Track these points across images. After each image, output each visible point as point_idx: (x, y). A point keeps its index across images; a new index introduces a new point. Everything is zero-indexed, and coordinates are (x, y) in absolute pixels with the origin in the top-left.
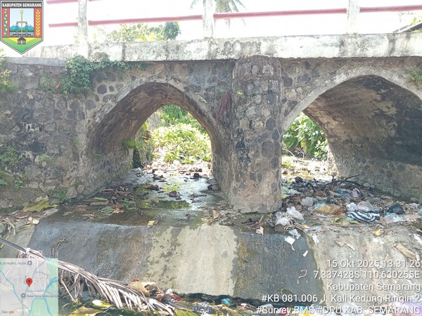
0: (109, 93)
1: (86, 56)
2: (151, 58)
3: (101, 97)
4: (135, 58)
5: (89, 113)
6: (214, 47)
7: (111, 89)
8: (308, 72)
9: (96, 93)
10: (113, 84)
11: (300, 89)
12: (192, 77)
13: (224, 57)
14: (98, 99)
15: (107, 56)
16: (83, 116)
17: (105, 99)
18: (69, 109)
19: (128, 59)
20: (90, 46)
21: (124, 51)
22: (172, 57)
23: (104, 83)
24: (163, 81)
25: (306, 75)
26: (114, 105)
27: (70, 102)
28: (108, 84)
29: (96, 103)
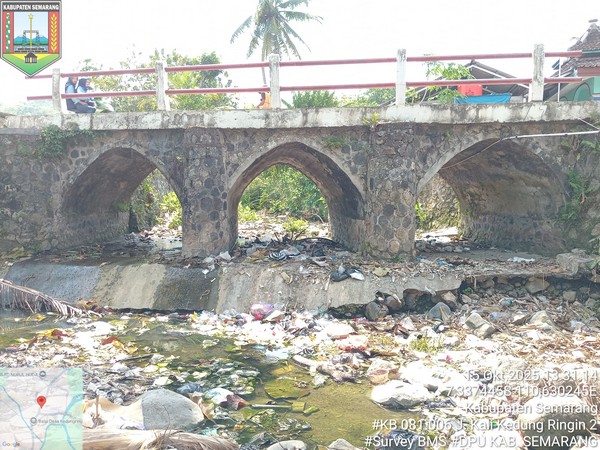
0: (81, 157)
1: (59, 126)
2: (115, 127)
3: (74, 160)
4: (101, 127)
5: (63, 175)
6: (166, 118)
7: (83, 153)
8: (247, 139)
9: (69, 157)
10: (85, 149)
11: (240, 154)
12: (152, 143)
13: (175, 127)
14: (71, 163)
15: (77, 125)
16: (58, 178)
17: (77, 163)
18: (44, 171)
19: (95, 128)
20: (62, 116)
21: (91, 121)
22: (132, 126)
23: (76, 148)
24: (128, 146)
25: (245, 142)
26: (85, 168)
27: (45, 166)
28: (80, 149)
29: (70, 167)
